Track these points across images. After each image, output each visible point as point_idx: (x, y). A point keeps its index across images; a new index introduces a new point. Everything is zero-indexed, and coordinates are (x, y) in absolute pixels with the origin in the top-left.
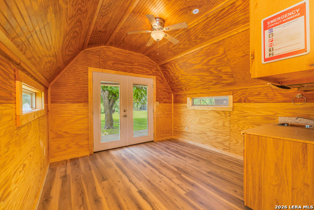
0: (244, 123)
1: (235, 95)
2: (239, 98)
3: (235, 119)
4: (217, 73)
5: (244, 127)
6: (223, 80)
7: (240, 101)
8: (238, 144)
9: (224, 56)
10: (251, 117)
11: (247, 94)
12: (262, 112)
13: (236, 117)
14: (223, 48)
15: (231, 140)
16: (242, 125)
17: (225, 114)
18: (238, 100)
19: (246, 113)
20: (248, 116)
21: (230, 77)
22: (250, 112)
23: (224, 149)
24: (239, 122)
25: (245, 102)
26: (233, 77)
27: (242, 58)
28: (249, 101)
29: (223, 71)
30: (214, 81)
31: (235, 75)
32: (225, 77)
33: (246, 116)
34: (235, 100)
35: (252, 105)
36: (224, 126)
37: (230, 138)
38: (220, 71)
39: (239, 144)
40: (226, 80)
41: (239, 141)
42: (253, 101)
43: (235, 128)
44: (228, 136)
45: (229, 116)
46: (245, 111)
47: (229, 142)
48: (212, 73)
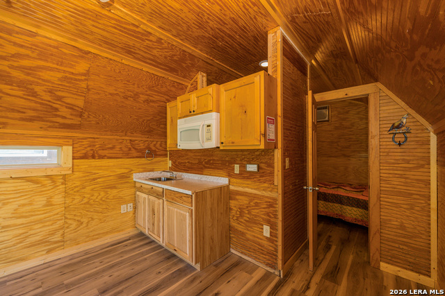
0: (92, 190)
1: (75, 146)
2: (84, 152)
3: (76, 187)
4: (49, 99)
5: (93, 196)
6: (59, 116)
7: (85, 157)
8: (81, 227)
9: (83, 78)
10: (103, 179)
11: (97, 146)
12: (116, 170)
13: (78, 183)
14: (89, 66)
15: (66, 225)
16: (88, 194)
17: (53, 182)
18: (81, 155)
19: (95, 174)
20: (99, 178)
21: (76, 115)
22: (101, 173)
23: (49, 251)
24: (83, 190)
25: (93, 157)
26: (81, 116)
27: (110, 96)
28: (101, 157)
29: (68, 101)
30: (31, 113)
31: (85, 115)
32: (64, 111)
33: (94, 179)
34: (77, 155)
35: (105, 162)
36: (49, 204)
37: (66, 223)
38: (60, 98)
39: (84, 225)
40: (64, 117)
41: (82, 220)
42: (105, 156)
43: (75, 202)
44: (59, 222)
45: (62, 184)
46: (94, 172)
47: (61, 232)
48: (34, 94)
